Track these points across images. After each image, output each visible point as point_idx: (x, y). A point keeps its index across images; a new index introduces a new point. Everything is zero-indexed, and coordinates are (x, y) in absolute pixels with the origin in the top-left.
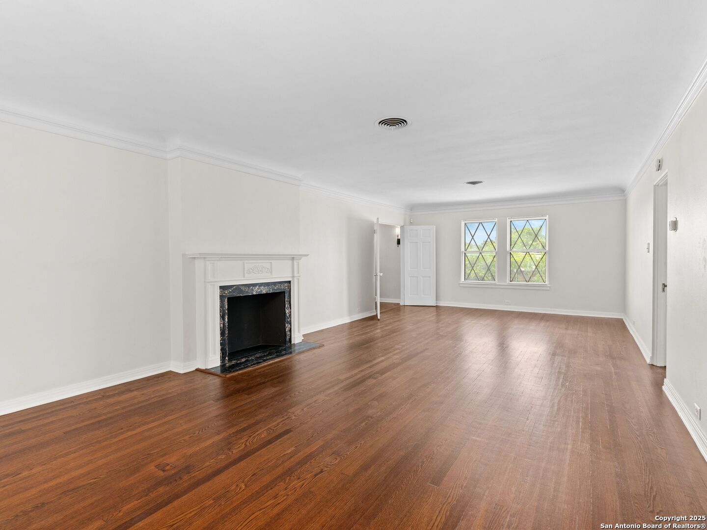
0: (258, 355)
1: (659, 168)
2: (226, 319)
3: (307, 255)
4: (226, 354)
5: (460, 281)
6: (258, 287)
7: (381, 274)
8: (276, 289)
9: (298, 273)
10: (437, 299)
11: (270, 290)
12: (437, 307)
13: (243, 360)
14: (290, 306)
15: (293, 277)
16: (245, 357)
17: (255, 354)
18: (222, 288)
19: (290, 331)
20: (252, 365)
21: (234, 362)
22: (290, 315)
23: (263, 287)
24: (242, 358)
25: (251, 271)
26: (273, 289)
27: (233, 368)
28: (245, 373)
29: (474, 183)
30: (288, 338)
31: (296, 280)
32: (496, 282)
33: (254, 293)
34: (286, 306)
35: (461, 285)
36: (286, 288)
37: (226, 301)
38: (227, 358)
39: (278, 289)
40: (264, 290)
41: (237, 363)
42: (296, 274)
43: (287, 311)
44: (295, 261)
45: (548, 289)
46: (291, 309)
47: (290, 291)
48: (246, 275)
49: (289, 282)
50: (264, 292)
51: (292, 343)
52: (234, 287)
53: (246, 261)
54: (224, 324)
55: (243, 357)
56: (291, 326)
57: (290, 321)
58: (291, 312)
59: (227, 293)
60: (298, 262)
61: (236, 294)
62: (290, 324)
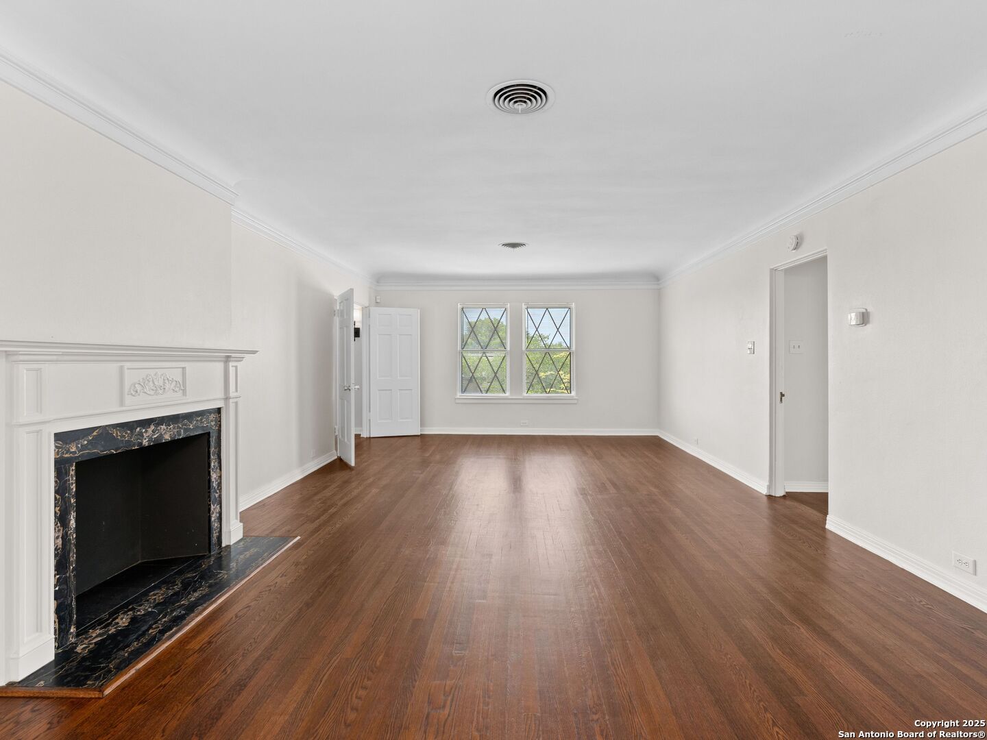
0: (158, 596)
1: (797, 246)
2: (73, 523)
3: (254, 352)
4: (71, 620)
5: (456, 394)
6: (152, 427)
7: (357, 387)
8: (193, 428)
9: (237, 391)
10: (422, 424)
11: (179, 433)
12: (422, 436)
13: (123, 621)
14: (220, 463)
15: (227, 399)
16: (125, 608)
17: (146, 594)
18: (62, 438)
19: (220, 519)
20: (162, 632)
21: (96, 635)
22: (220, 484)
23: (163, 427)
24: (114, 615)
25: (138, 388)
26: (186, 430)
27: (108, 657)
28: (157, 660)
29: (514, 245)
30: (215, 535)
31: (232, 406)
32: (508, 394)
33: (145, 443)
34: (212, 464)
35: (457, 401)
36: (213, 423)
37: (72, 473)
38: (73, 630)
39: (196, 428)
40: (167, 434)
41: (110, 637)
42: (232, 393)
43: (214, 476)
44: (231, 364)
45: (576, 402)
46: (220, 469)
47: (219, 431)
48: (128, 400)
49: (219, 410)
50: (167, 437)
51: (223, 545)
52: (95, 434)
53: (127, 365)
54: (65, 538)
55: (117, 612)
56: (221, 507)
57: (220, 496)
58: (220, 477)
59: (74, 449)
60: (236, 367)
61: (99, 451)
62: (220, 503)
